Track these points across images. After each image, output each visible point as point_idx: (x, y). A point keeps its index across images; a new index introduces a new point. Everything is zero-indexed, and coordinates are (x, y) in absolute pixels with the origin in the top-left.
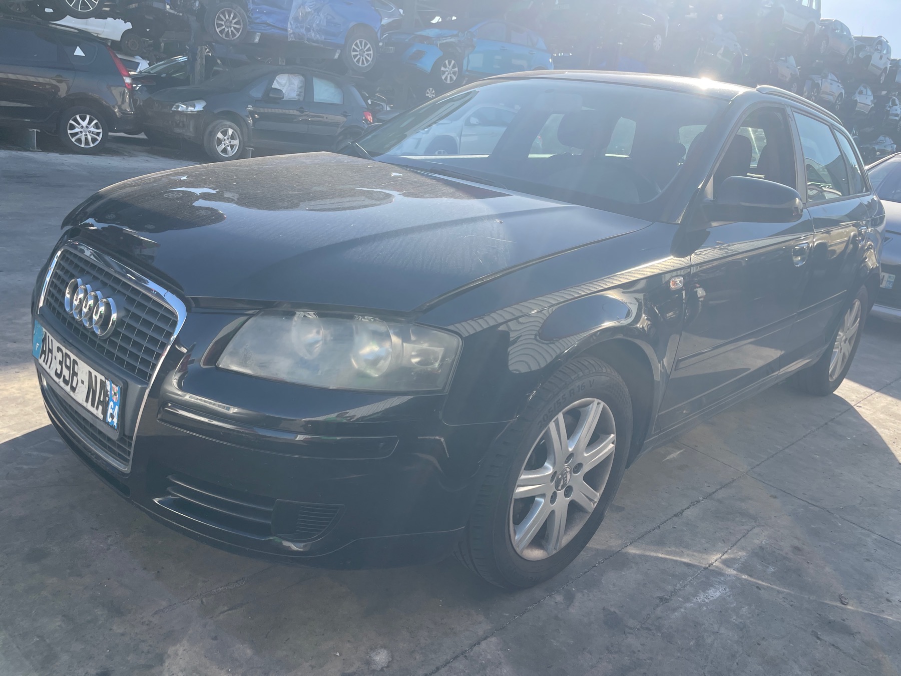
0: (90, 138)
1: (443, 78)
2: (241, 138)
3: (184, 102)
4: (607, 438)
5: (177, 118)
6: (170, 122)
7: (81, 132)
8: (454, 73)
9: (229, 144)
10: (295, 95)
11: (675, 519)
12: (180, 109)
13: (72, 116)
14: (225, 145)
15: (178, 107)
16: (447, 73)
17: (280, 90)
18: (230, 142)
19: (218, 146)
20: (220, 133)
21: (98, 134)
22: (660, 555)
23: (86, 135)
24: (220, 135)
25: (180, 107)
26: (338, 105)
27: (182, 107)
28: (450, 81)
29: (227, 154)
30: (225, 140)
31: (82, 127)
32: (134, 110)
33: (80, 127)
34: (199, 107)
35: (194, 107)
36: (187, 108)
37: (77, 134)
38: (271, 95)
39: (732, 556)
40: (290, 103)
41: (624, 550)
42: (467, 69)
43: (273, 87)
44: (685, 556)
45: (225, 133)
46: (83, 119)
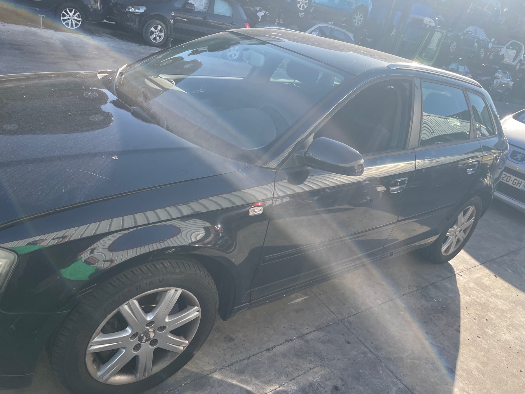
0: (74, 23)
1: (298, 6)
2: (166, 32)
3: (133, 6)
4: (191, 309)
5: (128, 15)
6: (125, 18)
7: (69, 19)
8: (306, 4)
9: (158, 35)
10: (203, 8)
11: (265, 353)
12: (130, 10)
13: (64, 9)
14: (155, 35)
15: (129, 9)
16: (301, 3)
17: (193, 4)
18: (159, 34)
19: (151, 35)
20: (153, 27)
21: (79, 21)
22: (234, 382)
23: (72, 21)
24: (153, 29)
25: (131, 9)
26: (230, 17)
27: (132, 10)
28: (303, 9)
29: (156, 41)
30: (156, 32)
31: (70, 16)
32: (102, 9)
33: (68, 16)
34: (142, 10)
35: (139, 9)
36: (135, 10)
37: (66, 20)
38: (187, 7)
39: (285, 389)
40: (199, 13)
41: (211, 375)
42: (314, 2)
43: (189, 1)
44: (251, 385)
45: (156, 28)
46: (71, 11)
